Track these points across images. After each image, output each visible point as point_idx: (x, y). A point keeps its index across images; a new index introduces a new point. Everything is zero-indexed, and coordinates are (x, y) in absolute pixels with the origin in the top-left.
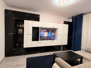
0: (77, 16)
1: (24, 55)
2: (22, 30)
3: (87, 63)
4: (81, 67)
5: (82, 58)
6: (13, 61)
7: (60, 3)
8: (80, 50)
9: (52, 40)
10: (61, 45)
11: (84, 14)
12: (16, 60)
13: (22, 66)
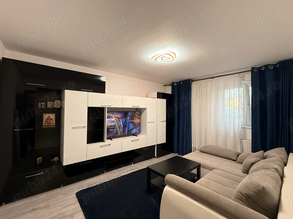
0: (180, 82)
1: (64, 186)
2: (53, 116)
3: (209, 173)
4: (203, 184)
5: (199, 166)
6: (34, 210)
7: (155, 60)
8: (191, 152)
9: (133, 135)
10: (154, 146)
11: (193, 81)
12: (42, 205)
13: (72, 216)
